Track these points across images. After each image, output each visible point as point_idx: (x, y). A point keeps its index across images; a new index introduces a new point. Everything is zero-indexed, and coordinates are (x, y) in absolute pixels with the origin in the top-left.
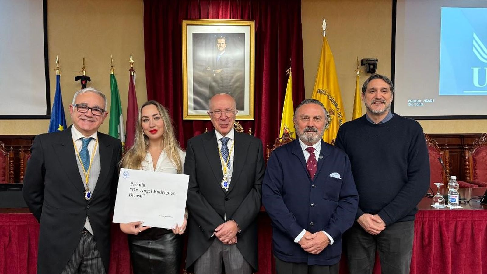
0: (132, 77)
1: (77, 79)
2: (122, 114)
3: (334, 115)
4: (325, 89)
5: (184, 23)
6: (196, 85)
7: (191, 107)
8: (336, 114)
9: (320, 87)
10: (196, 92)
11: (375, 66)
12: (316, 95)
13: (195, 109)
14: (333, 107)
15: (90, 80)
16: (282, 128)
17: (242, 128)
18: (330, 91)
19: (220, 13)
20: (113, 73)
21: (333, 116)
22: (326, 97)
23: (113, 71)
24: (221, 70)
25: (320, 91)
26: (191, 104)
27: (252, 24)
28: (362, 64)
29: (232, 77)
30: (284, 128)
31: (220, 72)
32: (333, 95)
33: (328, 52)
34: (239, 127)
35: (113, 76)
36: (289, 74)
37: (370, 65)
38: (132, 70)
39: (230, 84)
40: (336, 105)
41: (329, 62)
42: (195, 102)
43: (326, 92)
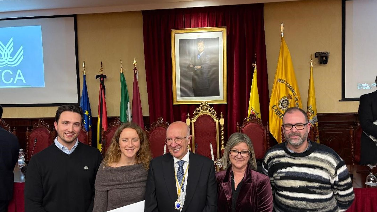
0: (135, 74)
1: (97, 77)
2: (129, 102)
3: (292, 99)
4: (284, 78)
5: (173, 32)
6: (182, 79)
7: (178, 95)
8: (293, 98)
9: (280, 77)
10: (182, 84)
11: (327, 58)
12: (277, 83)
13: (181, 96)
14: (291, 93)
15: (106, 78)
16: (250, 108)
18: (288, 80)
19: (200, 23)
20: (122, 71)
21: (290, 100)
22: (284, 85)
23: (122, 70)
24: (201, 66)
25: (280, 81)
26: (179, 92)
27: (224, 29)
28: (316, 57)
29: (209, 71)
30: (251, 110)
31: (200, 68)
32: (290, 83)
33: (286, 49)
35: (122, 74)
36: (254, 67)
37: (322, 57)
38: (135, 69)
39: (208, 76)
40: (293, 91)
41: (287, 57)
42: (182, 91)
43: (284, 81)
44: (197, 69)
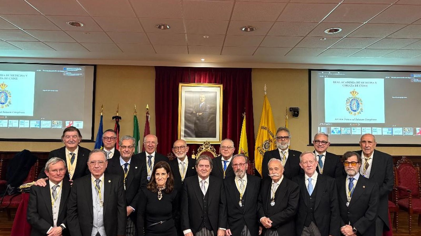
0: (147, 117)
1: (113, 118)
2: (140, 140)
3: (272, 142)
4: (266, 126)
5: (180, 85)
6: (186, 122)
7: (182, 136)
8: (273, 142)
9: (263, 125)
10: (186, 127)
11: (298, 112)
12: (261, 130)
13: (185, 137)
14: (271, 138)
15: (121, 119)
16: (240, 148)
17: (215, 150)
18: (269, 127)
19: (202, 79)
20: (136, 114)
21: (271, 143)
22: (266, 131)
23: (136, 113)
24: (202, 113)
25: (263, 128)
26: (183, 134)
27: (222, 86)
28: (290, 111)
29: (209, 117)
30: (241, 150)
31: (201, 115)
32: (271, 130)
33: (268, 104)
34: (213, 149)
35: (135, 117)
36: (244, 116)
37: (294, 111)
38: (147, 113)
39: (208, 122)
40: (273, 137)
41: (268, 110)
42: (185, 132)
43: (266, 128)
44: (199, 115)
